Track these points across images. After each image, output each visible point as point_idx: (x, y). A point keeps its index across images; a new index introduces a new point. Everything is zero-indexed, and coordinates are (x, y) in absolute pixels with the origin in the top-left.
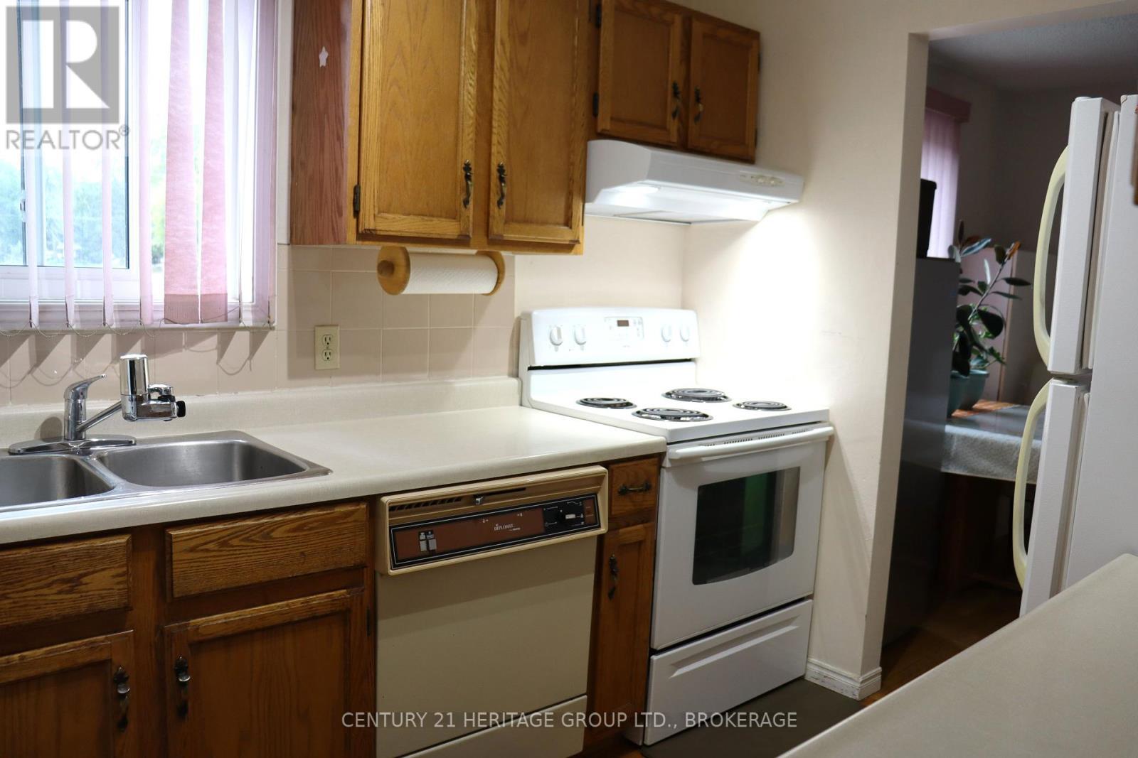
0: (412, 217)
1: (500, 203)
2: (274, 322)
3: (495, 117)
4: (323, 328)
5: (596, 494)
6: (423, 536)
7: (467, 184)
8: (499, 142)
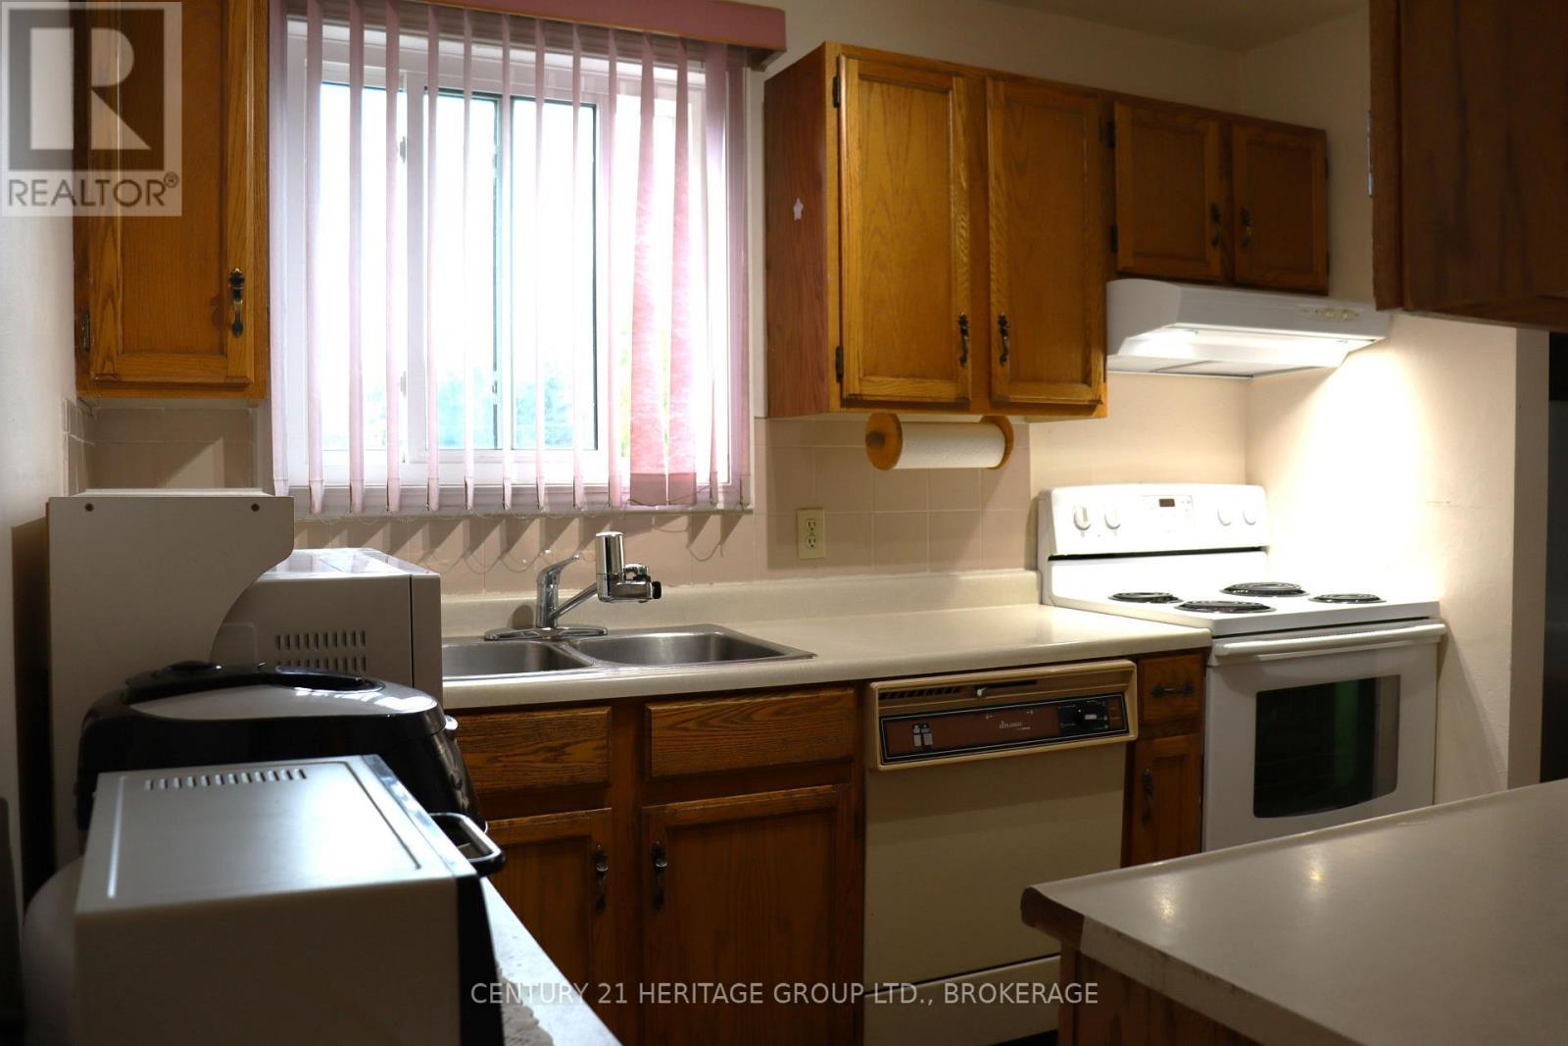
0: (902, 379)
1: (1003, 359)
2: (748, 504)
3: (993, 261)
4: (805, 512)
5: (1123, 694)
6: (917, 730)
7: (964, 341)
8: (998, 290)
